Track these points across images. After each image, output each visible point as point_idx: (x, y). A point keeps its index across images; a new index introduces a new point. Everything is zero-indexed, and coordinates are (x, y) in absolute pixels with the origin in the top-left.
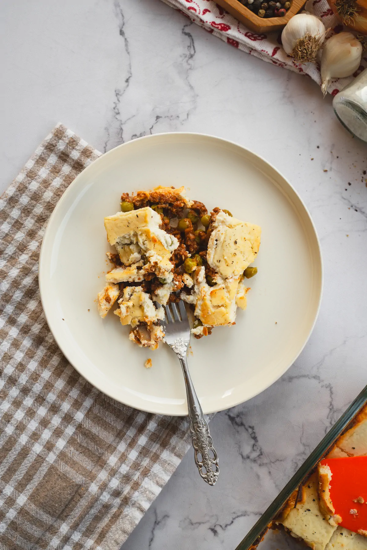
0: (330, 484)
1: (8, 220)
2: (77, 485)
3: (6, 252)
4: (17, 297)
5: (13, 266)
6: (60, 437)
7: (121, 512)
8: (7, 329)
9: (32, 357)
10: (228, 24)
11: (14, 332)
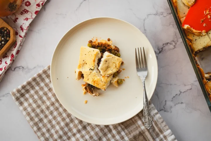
0: (191, 27)
1: (38, 123)
2: (139, 133)
3: (49, 128)
4: (67, 130)
5: (55, 127)
6: (120, 133)
7: (155, 121)
8: (76, 138)
9: (89, 132)
10: (11, 54)
11: (78, 136)
